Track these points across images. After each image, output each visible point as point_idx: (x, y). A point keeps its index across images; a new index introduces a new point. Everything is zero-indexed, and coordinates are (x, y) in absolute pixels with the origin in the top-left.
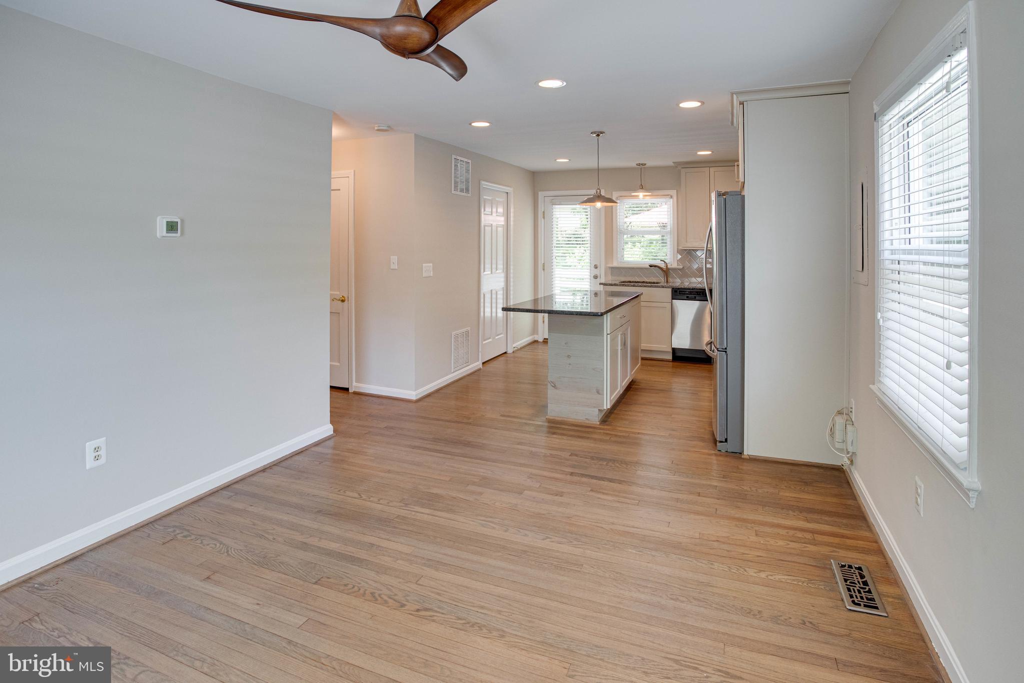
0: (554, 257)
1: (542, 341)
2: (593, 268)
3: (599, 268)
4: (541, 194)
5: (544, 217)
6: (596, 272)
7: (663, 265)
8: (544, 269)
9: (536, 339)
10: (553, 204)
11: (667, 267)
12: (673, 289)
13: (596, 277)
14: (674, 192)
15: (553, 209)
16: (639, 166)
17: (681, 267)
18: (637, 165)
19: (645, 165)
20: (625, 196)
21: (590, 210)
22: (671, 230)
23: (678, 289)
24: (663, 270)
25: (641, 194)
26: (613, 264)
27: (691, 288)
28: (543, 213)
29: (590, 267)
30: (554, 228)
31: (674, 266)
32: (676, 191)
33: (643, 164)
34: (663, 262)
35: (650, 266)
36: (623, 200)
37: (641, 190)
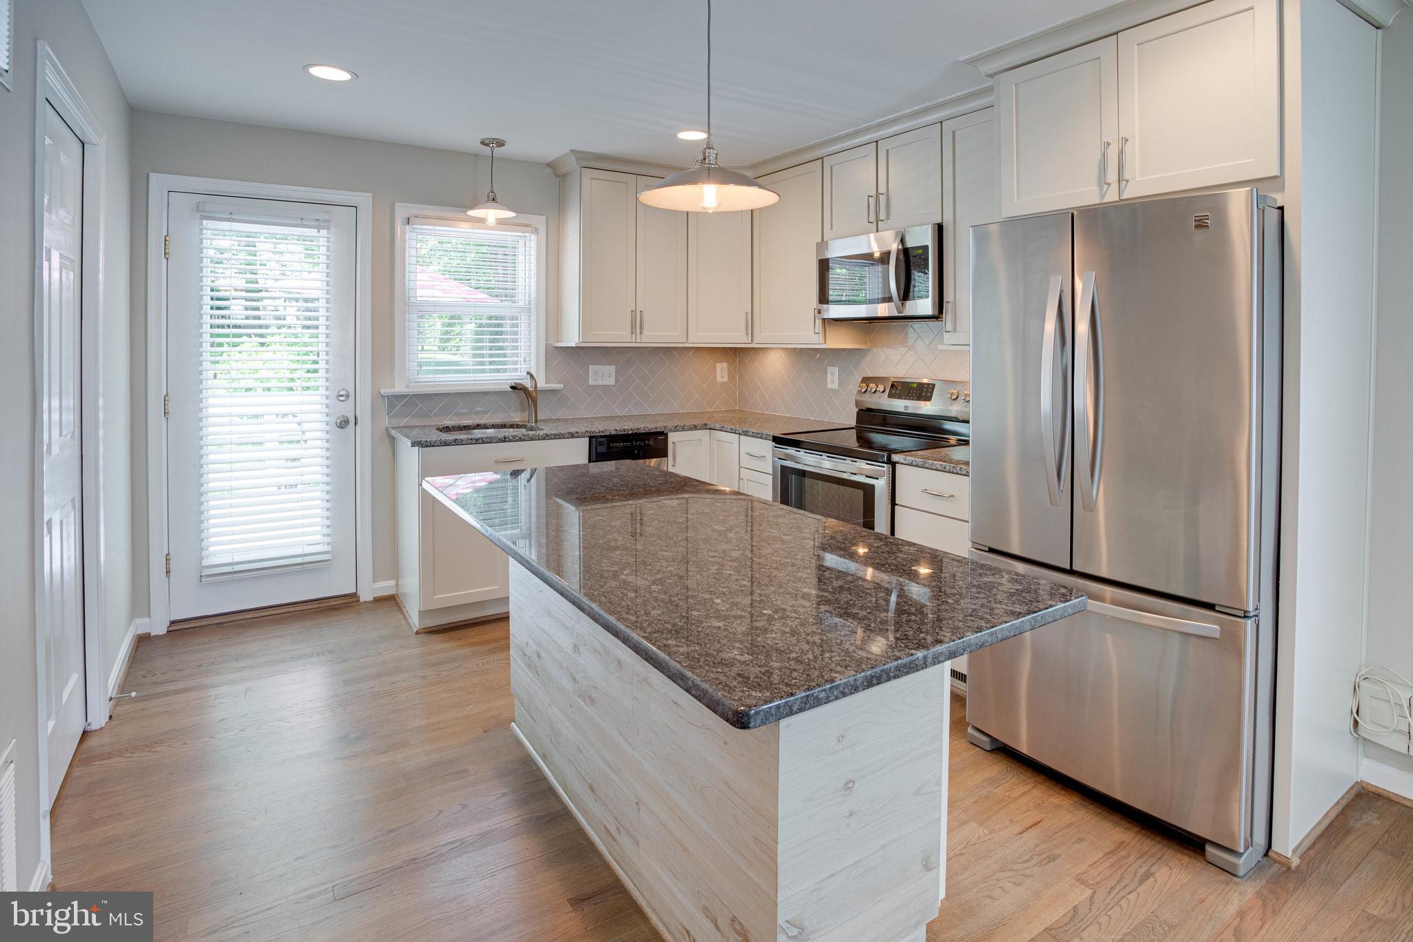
0: (208, 375)
1: (163, 631)
2: (335, 401)
3: (352, 400)
4: (158, 183)
5: (167, 255)
6: (347, 410)
7: (528, 384)
8: (166, 414)
9: (142, 631)
10: (202, 218)
11: (536, 387)
12: (591, 438)
13: (343, 424)
14: (540, 221)
15: (205, 231)
16: (487, 145)
17: (560, 386)
18: (482, 143)
19: (504, 145)
20: (426, 219)
21: (325, 244)
22: (530, 304)
23: (602, 437)
24: (531, 396)
25: (492, 214)
26: (394, 388)
27: (631, 432)
28: (165, 241)
29: (327, 397)
30: (205, 288)
31: (542, 384)
32: (544, 217)
33: (501, 144)
34: (529, 376)
35: (511, 387)
36: (419, 227)
37: (493, 204)
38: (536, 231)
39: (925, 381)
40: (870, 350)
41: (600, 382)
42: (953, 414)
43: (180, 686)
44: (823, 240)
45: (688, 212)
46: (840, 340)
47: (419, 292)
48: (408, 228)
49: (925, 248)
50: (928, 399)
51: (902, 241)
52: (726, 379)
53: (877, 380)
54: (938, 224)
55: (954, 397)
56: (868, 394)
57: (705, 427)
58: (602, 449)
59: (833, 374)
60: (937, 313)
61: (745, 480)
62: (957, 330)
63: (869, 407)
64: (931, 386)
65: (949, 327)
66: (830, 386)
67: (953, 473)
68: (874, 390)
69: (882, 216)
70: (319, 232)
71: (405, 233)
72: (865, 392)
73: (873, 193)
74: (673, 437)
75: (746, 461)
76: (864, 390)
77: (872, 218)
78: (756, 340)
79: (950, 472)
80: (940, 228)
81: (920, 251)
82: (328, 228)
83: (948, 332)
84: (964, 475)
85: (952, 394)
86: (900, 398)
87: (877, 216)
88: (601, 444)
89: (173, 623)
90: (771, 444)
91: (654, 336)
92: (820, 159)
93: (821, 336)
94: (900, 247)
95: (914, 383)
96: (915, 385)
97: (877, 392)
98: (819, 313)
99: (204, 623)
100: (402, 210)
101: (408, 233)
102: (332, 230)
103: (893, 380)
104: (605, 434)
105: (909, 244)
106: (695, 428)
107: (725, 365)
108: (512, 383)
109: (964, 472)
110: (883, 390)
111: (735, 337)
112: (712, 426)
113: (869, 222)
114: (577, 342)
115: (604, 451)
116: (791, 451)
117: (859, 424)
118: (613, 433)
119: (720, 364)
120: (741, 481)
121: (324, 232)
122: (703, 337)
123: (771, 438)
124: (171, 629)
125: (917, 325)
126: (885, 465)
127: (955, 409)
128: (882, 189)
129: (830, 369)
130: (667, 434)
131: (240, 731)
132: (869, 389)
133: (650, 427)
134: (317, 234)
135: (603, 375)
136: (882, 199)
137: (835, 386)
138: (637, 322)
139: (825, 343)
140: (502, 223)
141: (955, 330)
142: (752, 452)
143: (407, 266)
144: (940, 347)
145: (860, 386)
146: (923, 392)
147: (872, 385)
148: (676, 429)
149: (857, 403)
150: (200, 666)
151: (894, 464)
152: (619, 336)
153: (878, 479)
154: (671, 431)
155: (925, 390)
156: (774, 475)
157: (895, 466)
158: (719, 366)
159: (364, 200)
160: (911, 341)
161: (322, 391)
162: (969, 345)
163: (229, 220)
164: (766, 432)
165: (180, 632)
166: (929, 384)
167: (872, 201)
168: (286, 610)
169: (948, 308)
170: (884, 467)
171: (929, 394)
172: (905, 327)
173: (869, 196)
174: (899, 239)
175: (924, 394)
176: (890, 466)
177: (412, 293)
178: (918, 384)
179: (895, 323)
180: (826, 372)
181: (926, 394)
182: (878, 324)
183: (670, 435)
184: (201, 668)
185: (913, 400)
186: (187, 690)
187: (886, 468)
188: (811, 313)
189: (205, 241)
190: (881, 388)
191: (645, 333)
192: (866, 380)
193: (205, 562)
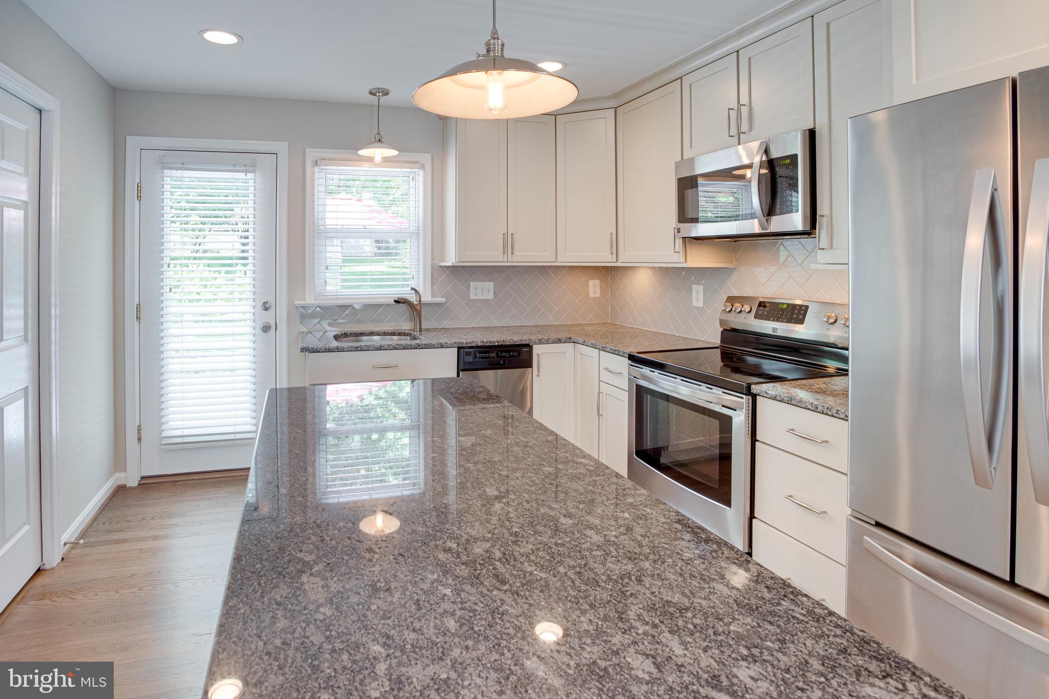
0: (167, 289)
1: (135, 484)
2: (260, 310)
3: (272, 310)
4: (133, 143)
5: (139, 197)
6: (268, 317)
7: (413, 298)
8: (138, 318)
9: (120, 483)
10: (163, 168)
11: (420, 300)
12: (459, 348)
13: (266, 329)
14: (426, 158)
15: (165, 178)
16: (374, 94)
17: (443, 300)
18: (371, 93)
19: (388, 94)
20: (331, 160)
21: (253, 184)
22: (418, 230)
23: (470, 348)
24: (416, 309)
25: (379, 153)
26: (305, 300)
27: (496, 344)
28: (138, 187)
29: (254, 307)
30: (165, 222)
31: (427, 298)
32: (430, 155)
33: (386, 93)
34: (413, 291)
35: (395, 301)
36: (325, 167)
37: (380, 144)
38: (423, 167)
39: (798, 302)
40: (735, 269)
41: (479, 297)
42: (831, 340)
43: (122, 536)
44: (682, 158)
45: (456, 118)
46: (701, 259)
47: (328, 222)
48: (316, 169)
49: (794, 157)
50: (801, 322)
51: (766, 152)
52: (598, 295)
53: (742, 299)
54: (809, 130)
55: (832, 321)
56: (733, 313)
57: (569, 340)
58: (470, 359)
59: (698, 292)
60: (808, 228)
61: (605, 394)
62: (834, 247)
63: (734, 327)
64: (803, 308)
65: (824, 243)
66: (695, 303)
67: (827, 414)
68: (739, 310)
69: (744, 128)
70: (246, 175)
71: (314, 173)
72: (730, 311)
73: (734, 105)
74: (537, 349)
75: (605, 376)
76: (728, 309)
77: (734, 131)
78: (621, 259)
79: (823, 413)
80: (812, 134)
81: (788, 161)
82: (254, 172)
83: (823, 249)
84: (842, 419)
85: (829, 317)
86: (768, 319)
87: (739, 127)
88: (468, 354)
89: (143, 478)
90: (626, 361)
91: (524, 256)
92: (678, 79)
93: (681, 255)
94: (764, 158)
95: (783, 304)
96: (785, 306)
97: (743, 312)
98: (679, 232)
99: (164, 480)
100: (312, 154)
101: (317, 174)
102: (258, 173)
103: (762, 300)
104: (472, 345)
105: (775, 155)
106: (559, 341)
107: (597, 282)
108: (396, 297)
109: (842, 416)
110: (748, 310)
111: (604, 258)
112: (575, 340)
113: (730, 136)
114: (454, 261)
115: (471, 360)
116: (646, 370)
117: (725, 343)
118: (480, 344)
119: (593, 281)
120: (601, 394)
121: (250, 176)
122: (570, 256)
123: (627, 356)
124: (142, 482)
125: (789, 242)
126: (744, 396)
127: (833, 335)
128: (744, 100)
129: (695, 287)
130: (532, 346)
131: (139, 589)
132: (733, 309)
133: (516, 339)
134: (244, 177)
135: (483, 290)
136: (745, 110)
137: (700, 304)
138: (508, 243)
139: (686, 262)
140: (386, 160)
141: (831, 247)
142: (611, 368)
143: (317, 200)
144: (813, 266)
145: (724, 305)
146: (796, 314)
147: (737, 305)
148: (541, 342)
149: (722, 322)
150: (144, 519)
151: (754, 397)
152: (493, 256)
153: (735, 410)
154: (535, 343)
155: (796, 312)
156: (630, 392)
157: (756, 398)
158: (591, 283)
159: (282, 148)
160: (782, 259)
161: (251, 302)
162: (848, 264)
163: (181, 169)
164: (622, 349)
165: (146, 486)
166: (801, 306)
167: (733, 114)
168: (223, 475)
169: (822, 222)
170: (742, 398)
171: (801, 317)
172: (776, 244)
173: (729, 109)
174: (763, 150)
175: (795, 316)
176: (750, 398)
177: (321, 223)
178: (789, 305)
179: (763, 241)
180: (691, 290)
181: (798, 316)
182: (744, 243)
183: (534, 346)
184: (144, 521)
185: (782, 322)
186: (124, 541)
187: (745, 400)
188: (671, 233)
189: (165, 186)
190: (747, 308)
191: (516, 253)
192: (731, 300)
193: (165, 434)
